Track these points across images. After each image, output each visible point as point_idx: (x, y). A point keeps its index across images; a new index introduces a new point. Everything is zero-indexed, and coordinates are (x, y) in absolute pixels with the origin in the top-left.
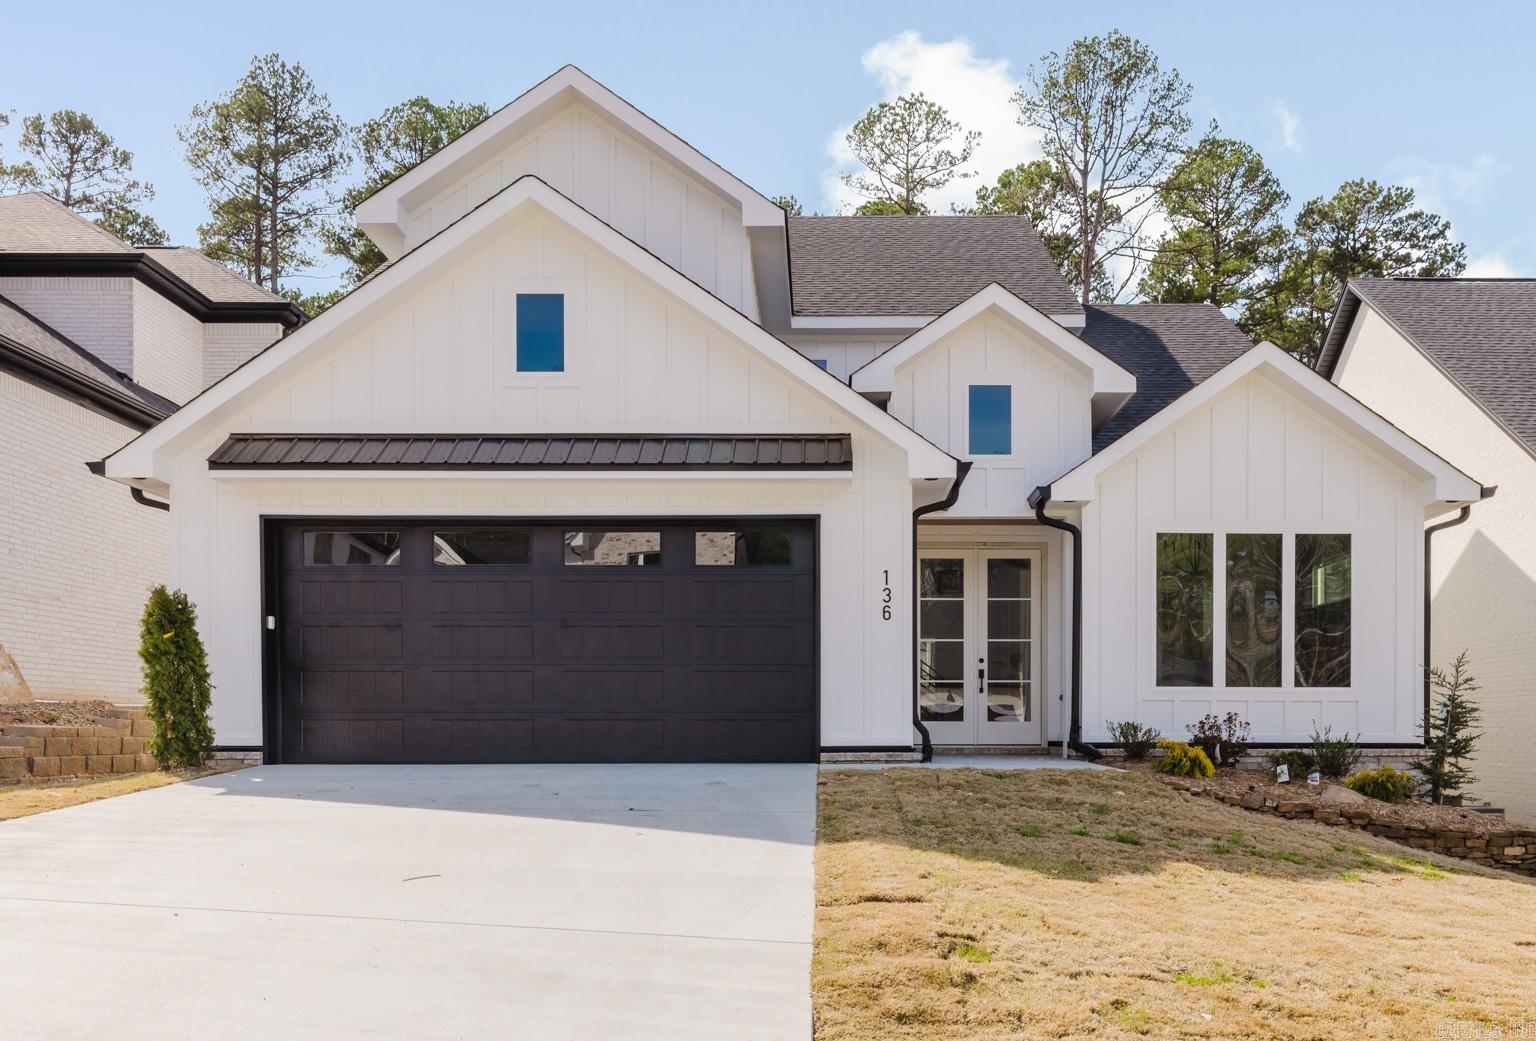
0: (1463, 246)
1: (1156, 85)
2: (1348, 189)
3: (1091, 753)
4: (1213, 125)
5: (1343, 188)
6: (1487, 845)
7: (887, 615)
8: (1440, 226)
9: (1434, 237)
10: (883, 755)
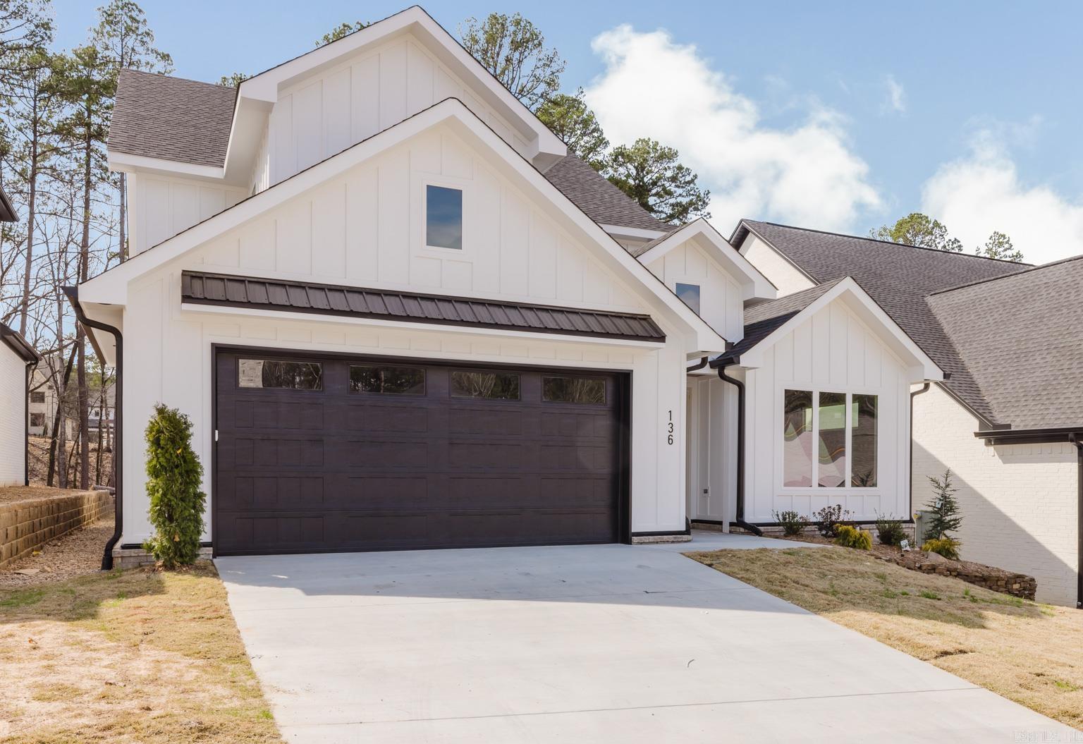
0: (709, 193)
1: (541, 56)
2: (640, 143)
3: (754, 530)
4: (580, 90)
5: (637, 142)
6: (1006, 584)
7: (671, 441)
8: (691, 176)
9: (689, 183)
10: (671, 538)
